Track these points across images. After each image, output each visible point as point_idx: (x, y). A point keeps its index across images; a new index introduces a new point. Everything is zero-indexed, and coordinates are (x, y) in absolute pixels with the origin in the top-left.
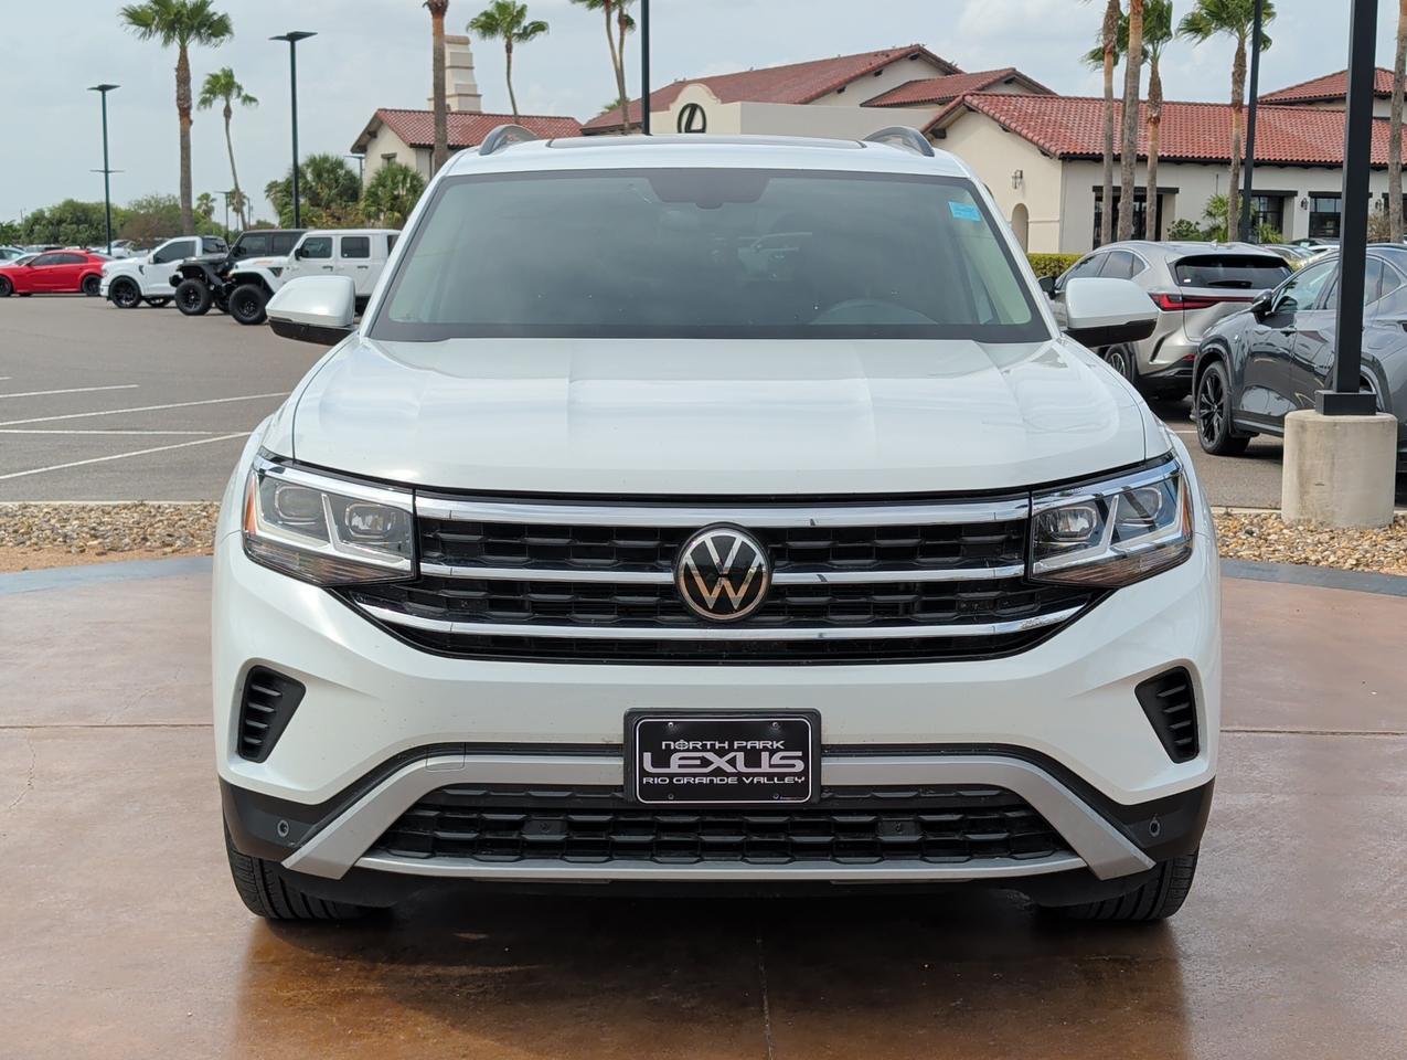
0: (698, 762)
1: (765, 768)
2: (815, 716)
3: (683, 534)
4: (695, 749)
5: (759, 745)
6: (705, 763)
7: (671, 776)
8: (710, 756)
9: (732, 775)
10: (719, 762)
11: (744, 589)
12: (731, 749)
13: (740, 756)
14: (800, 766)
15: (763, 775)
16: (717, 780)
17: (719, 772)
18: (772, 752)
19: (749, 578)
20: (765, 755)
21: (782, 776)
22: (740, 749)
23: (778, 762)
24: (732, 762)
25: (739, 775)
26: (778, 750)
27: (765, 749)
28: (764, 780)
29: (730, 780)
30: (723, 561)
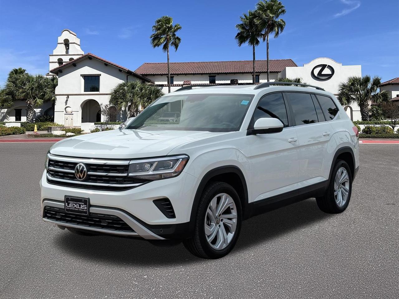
0: (73, 206)
1: (81, 208)
2: (89, 199)
3: (76, 164)
4: (72, 203)
5: (81, 203)
6: (74, 206)
7: (69, 207)
8: (74, 205)
9: (77, 208)
10: (76, 206)
11: (83, 174)
12: (77, 204)
13: (78, 205)
14: (86, 208)
15: (81, 209)
16: (75, 209)
17: (75, 208)
18: (82, 205)
19: (83, 172)
20: (81, 205)
21: (84, 209)
22: (78, 204)
23: (83, 207)
24: (77, 206)
25: (78, 209)
26: (83, 205)
27: (81, 204)
28: (81, 210)
29: (77, 209)
30: (80, 168)
